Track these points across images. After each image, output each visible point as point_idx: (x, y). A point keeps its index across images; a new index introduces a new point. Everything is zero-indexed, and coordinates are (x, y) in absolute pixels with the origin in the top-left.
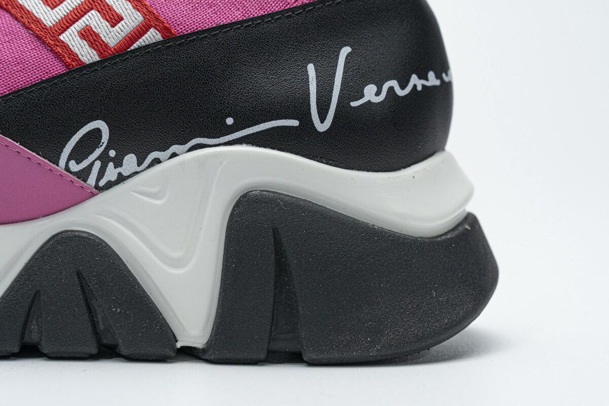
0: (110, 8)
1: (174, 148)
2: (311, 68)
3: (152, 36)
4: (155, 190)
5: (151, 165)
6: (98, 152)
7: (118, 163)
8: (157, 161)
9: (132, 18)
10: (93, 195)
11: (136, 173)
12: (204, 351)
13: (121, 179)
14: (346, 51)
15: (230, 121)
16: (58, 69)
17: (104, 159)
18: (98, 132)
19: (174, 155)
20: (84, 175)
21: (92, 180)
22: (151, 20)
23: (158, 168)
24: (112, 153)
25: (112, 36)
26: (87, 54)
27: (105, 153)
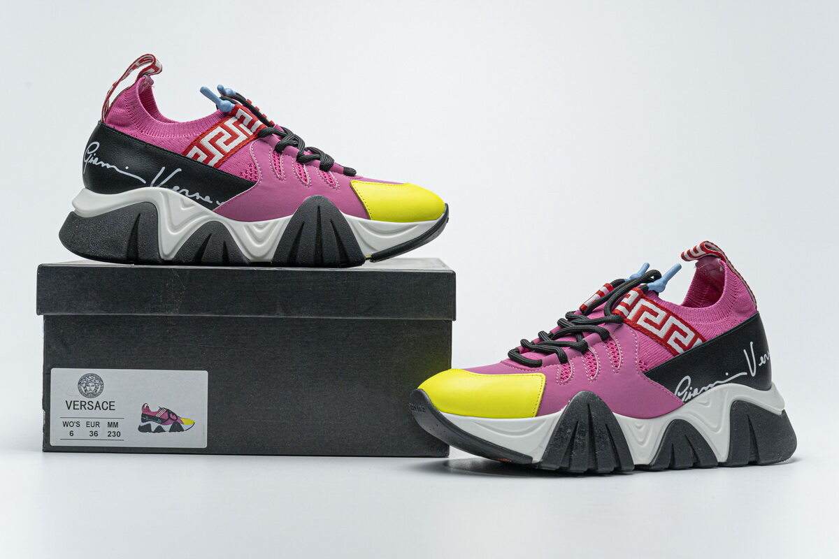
0: (682, 330)
1: (710, 385)
2: (745, 351)
3: (699, 341)
4: (705, 402)
5: (702, 392)
6: (687, 388)
7: (692, 392)
8: (704, 391)
9: (691, 335)
10: (683, 405)
11: (697, 396)
12: (725, 463)
13: (692, 398)
14: (752, 343)
15: (727, 374)
16: (670, 357)
17: (688, 390)
18: (687, 380)
19: (710, 388)
20: (681, 397)
21: (683, 400)
22: (698, 335)
23: (704, 393)
24: (691, 388)
25: (686, 342)
26: (680, 350)
27: (689, 388)
